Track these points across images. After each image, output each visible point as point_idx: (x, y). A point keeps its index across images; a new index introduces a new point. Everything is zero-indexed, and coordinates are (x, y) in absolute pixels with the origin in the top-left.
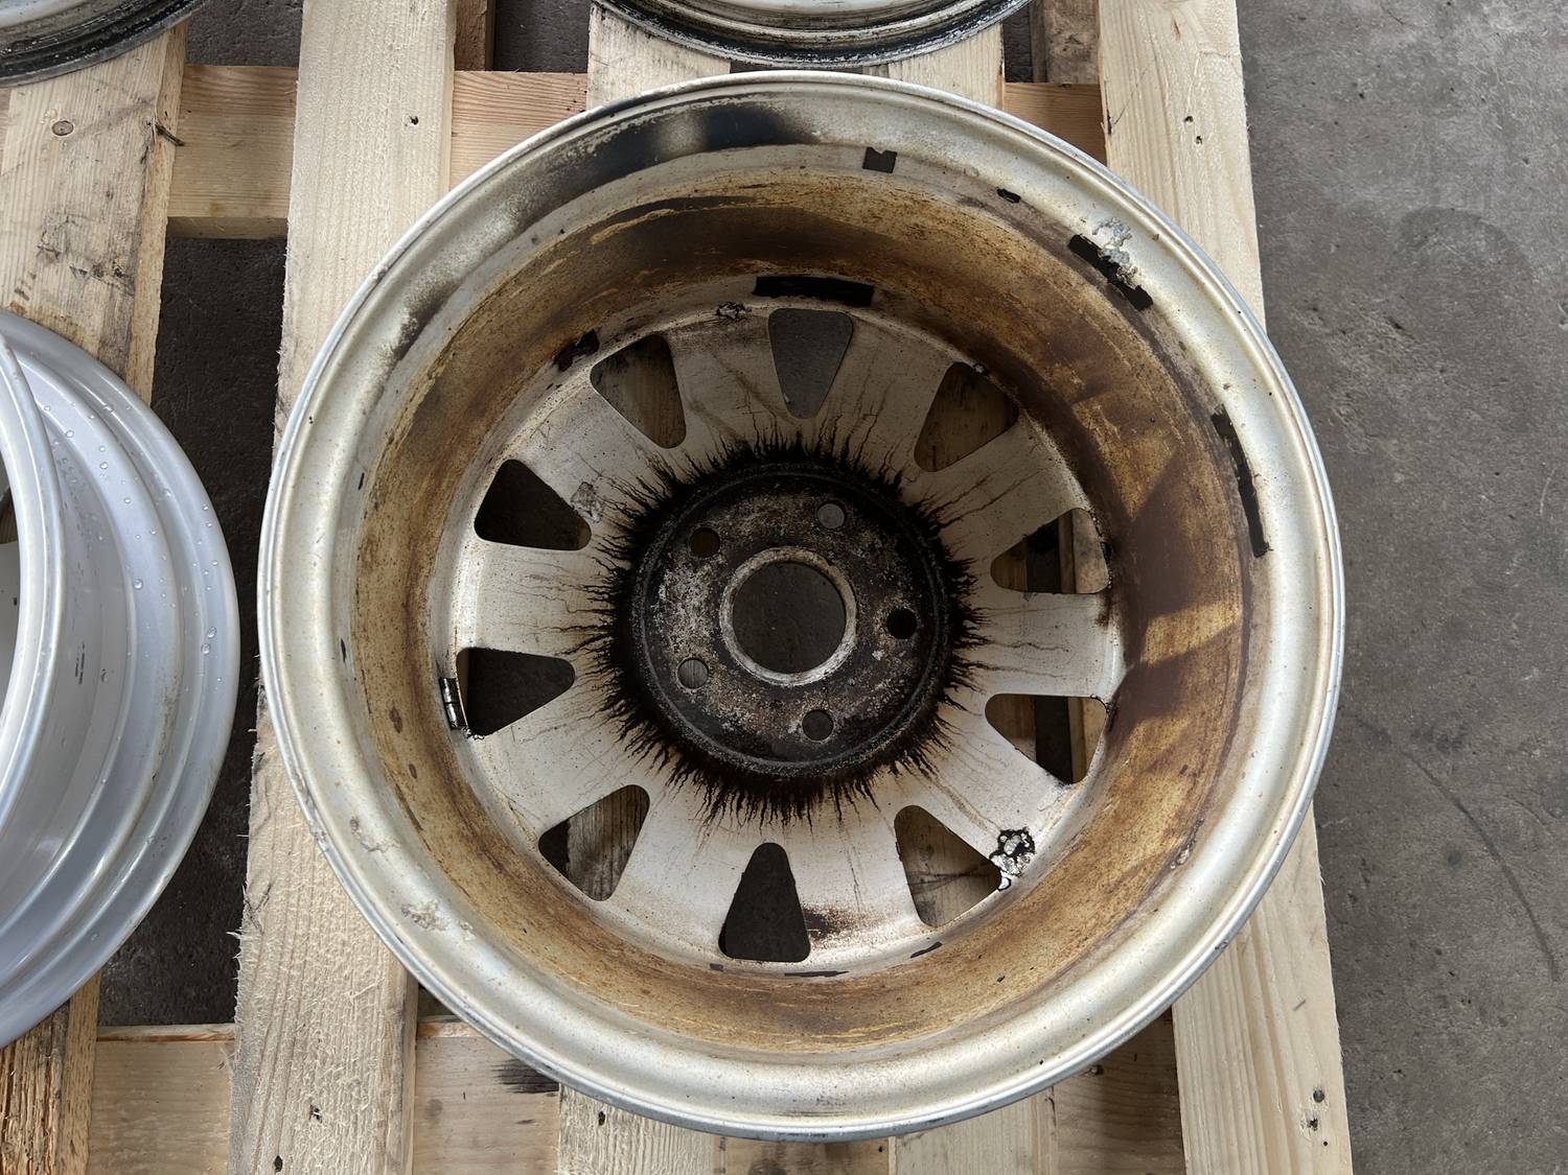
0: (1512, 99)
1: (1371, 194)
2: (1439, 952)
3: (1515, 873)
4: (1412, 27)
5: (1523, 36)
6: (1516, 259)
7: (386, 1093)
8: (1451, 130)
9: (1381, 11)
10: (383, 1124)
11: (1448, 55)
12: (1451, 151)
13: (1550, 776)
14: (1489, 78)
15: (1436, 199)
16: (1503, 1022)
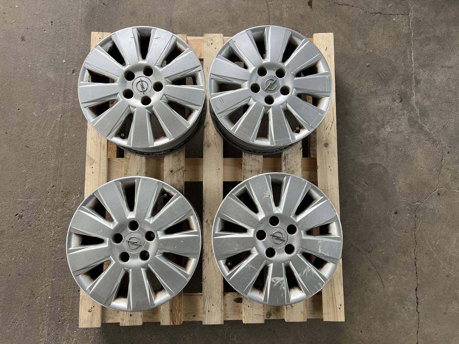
0: (388, 143)
1: (363, 161)
2: (366, 283)
3: (379, 272)
4: (372, 131)
5: (391, 132)
6: (387, 172)
7: (222, 303)
8: (377, 149)
9: (367, 128)
10: (221, 307)
11: (378, 136)
12: (377, 153)
13: (385, 257)
14: (385, 140)
15: (374, 162)
16: (375, 294)
